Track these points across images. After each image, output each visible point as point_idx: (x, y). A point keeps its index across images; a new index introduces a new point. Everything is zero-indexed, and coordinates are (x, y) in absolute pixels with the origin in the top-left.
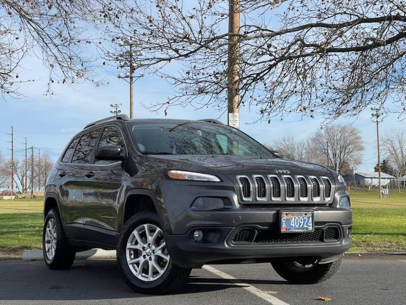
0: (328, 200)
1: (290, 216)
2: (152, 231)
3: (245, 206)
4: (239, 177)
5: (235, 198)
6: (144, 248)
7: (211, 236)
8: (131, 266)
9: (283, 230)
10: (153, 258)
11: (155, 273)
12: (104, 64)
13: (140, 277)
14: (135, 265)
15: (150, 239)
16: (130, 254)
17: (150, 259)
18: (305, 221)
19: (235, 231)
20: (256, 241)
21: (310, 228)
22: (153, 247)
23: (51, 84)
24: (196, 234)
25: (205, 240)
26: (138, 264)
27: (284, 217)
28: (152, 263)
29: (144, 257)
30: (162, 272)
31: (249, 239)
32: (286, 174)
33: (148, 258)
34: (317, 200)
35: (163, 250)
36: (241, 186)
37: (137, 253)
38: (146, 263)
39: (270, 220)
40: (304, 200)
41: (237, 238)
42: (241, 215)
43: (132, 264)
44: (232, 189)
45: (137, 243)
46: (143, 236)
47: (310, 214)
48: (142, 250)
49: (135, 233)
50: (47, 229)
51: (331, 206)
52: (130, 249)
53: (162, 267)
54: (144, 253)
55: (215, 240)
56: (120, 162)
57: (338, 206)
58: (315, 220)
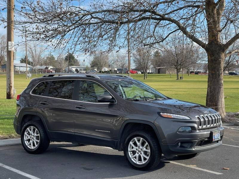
1: (215, 134)
3: (200, 130)
4: (196, 117)
5: (196, 126)
9: (213, 140)
11: (145, 159)
13: (138, 163)
16: (131, 154)
17: (141, 153)
18: (218, 135)
19: (197, 141)
21: (220, 138)
29: (138, 153)
31: (200, 145)
36: (198, 121)
40: (215, 125)
42: (200, 134)
45: (133, 148)
47: (219, 132)
48: (136, 150)
55: (188, 147)
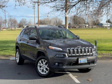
0: (91, 54)
1: (81, 59)
2: (45, 61)
3: (69, 56)
4: (67, 49)
5: (66, 55)
6: (42, 65)
7: (60, 65)
8: (39, 70)
9: (79, 63)
10: (45, 68)
11: (45, 72)
12: (31, 3)
13: (41, 73)
14: (40, 70)
15: (44, 63)
16: (39, 67)
17: (44, 68)
18: (85, 60)
19: (66, 63)
20: (72, 65)
21: (86, 62)
22: (45, 65)
23: (16, 6)
24: (56, 64)
25: (58, 65)
26: (41, 69)
27: (79, 59)
28: (45, 70)
29: (42, 68)
30: (47, 72)
31: (70, 65)
32: (80, 47)
33: (43, 68)
34: (88, 54)
35: (47, 66)
36: (68, 51)
37: (41, 67)
38: (43, 70)
39: (76, 60)
40: (85, 54)
41: (67, 65)
42: (68, 59)
43: (39, 69)
44: (66, 52)
45: (40, 64)
46: (42, 62)
47: (86, 58)
49: (40, 61)
50: (17, 54)
51: (92, 55)
52: (39, 65)
53: (47, 71)
54: (42, 67)
55: (61, 66)
56: (36, 41)
57: (94, 55)
58: (88, 60)
